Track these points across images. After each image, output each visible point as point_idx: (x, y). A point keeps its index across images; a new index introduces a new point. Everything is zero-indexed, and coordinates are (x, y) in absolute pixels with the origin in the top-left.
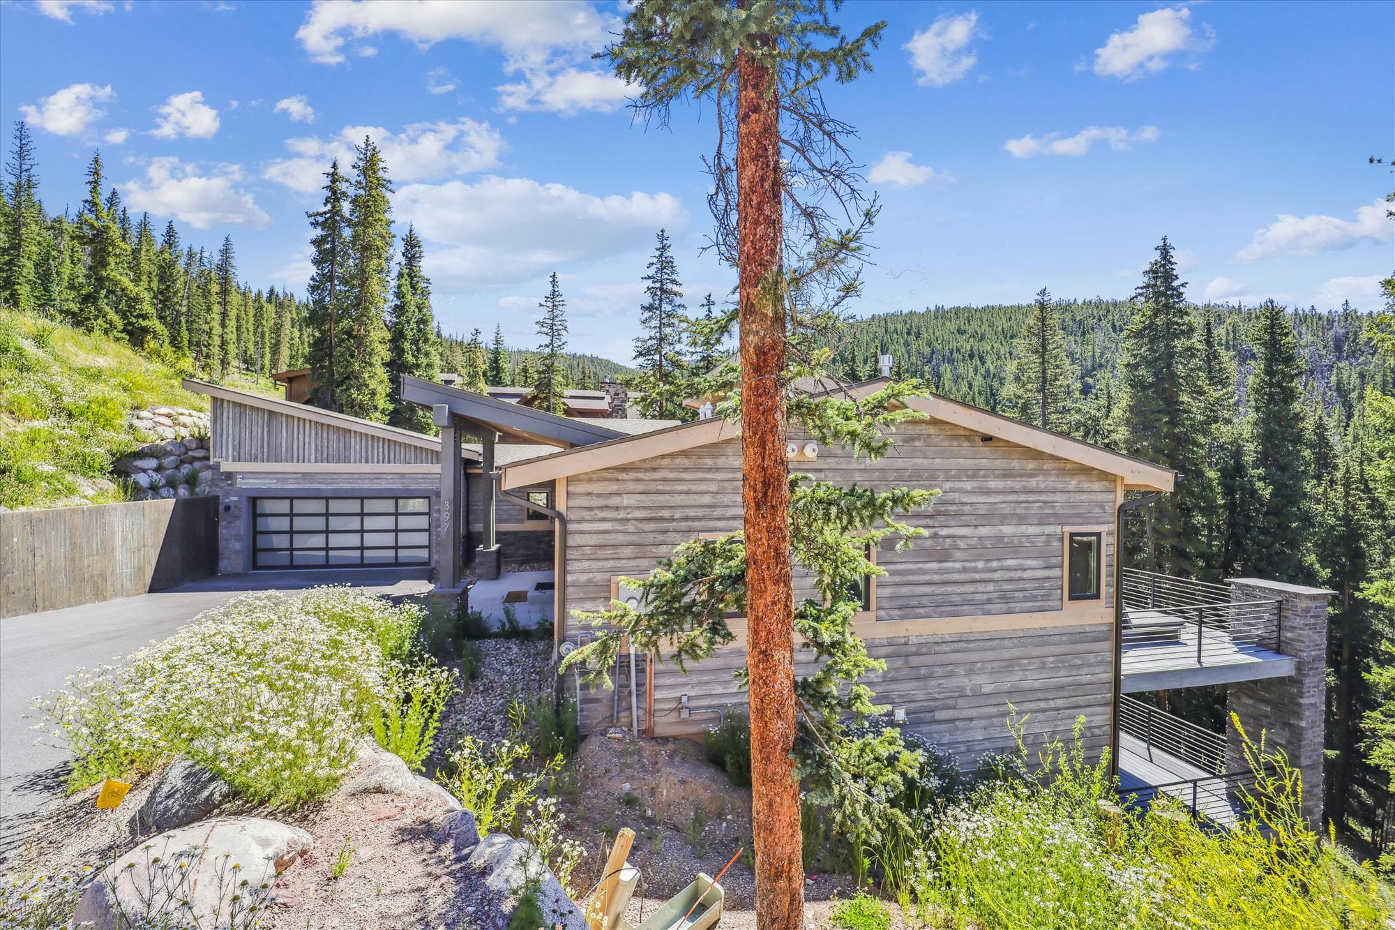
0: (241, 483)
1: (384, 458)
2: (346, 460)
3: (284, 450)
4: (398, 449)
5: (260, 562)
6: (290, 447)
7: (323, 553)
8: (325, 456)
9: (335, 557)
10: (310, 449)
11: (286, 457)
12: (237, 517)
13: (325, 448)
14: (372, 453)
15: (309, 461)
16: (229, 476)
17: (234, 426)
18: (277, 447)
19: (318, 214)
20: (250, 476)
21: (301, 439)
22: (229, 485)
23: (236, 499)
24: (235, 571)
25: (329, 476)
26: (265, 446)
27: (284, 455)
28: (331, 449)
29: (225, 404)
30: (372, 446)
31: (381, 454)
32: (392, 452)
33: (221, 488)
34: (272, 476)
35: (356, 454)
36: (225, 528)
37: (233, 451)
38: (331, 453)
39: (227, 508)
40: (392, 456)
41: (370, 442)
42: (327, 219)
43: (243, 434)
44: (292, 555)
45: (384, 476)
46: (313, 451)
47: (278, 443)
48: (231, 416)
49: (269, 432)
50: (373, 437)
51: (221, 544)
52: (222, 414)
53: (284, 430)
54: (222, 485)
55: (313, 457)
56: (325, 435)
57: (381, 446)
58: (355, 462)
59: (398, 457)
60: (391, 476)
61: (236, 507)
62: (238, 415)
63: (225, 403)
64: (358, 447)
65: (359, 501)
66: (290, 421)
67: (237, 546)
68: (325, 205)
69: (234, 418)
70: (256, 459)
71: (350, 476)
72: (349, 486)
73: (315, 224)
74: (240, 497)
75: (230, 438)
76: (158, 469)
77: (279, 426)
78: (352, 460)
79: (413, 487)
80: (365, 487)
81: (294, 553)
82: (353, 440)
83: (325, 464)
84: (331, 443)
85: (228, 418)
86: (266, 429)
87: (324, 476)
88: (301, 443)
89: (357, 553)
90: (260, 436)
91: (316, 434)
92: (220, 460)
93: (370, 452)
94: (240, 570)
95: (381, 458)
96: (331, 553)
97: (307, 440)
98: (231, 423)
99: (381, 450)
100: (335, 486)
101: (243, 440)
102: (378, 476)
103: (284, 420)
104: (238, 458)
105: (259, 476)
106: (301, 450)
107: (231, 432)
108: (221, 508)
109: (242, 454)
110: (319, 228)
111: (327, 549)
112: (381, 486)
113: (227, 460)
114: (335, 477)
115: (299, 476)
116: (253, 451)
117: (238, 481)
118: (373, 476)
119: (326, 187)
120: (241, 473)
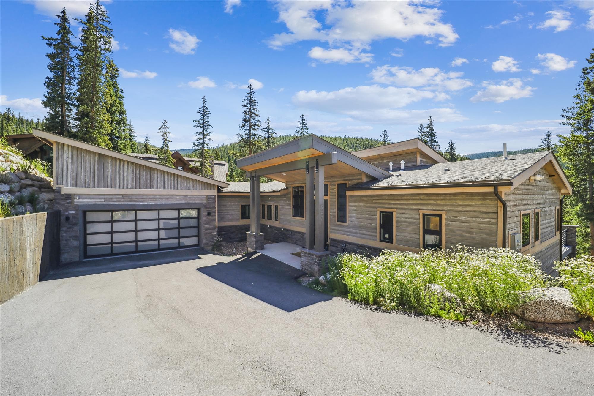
0: (78, 202)
1: (174, 187)
2: (152, 187)
3: (109, 180)
5: (89, 253)
6: (114, 179)
7: (134, 244)
8: (138, 184)
9: (140, 245)
10: (127, 180)
11: (111, 184)
12: (75, 224)
13: (138, 180)
14: (168, 183)
15: (127, 187)
16: (69, 197)
17: (72, 163)
18: (105, 179)
19: (52, 39)
20: (84, 196)
21: (122, 174)
22: (68, 203)
23: (73, 212)
24: (73, 260)
25: (140, 197)
26: (96, 177)
27: (109, 184)
28: (142, 180)
29: (65, 148)
30: (168, 179)
31: (173, 184)
32: (179, 183)
33: (63, 205)
34: (101, 197)
35: (157, 184)
36: (66, 232)
37: (72, 179)
38: (142, 182)
39: (68, 219)
40: (179, 185)
41: (166, 177)
42: (59, 43)
43: (79, 169)
44: (112, 247)
45: (175, 197)
46: (130, 181)
47: (105, 176)
48: (70, 156)
49: (98, 168)
50: (168, 173)
51: (63, 243)
52: (63, 155)
53: (110, 167)
54: (63, 203)
55: (130, 185)
56: (138, 171)
57: (173, 179)
58: (157, 188)
59: (182, 186)
60: (178, 197)
61: (74, 217)
62: (75, 156)
64: (159, 179)
65: (157, 212)
66: (114, 162)
67: (75, 243)
68: (58, 34)
69: (72, 158)
70: (89, 186)
71: (151, 197)
72: (153, 203)
73: (50, 45)
74: (77, 210)
75: (70, 171)
76: (11, 192)
77: (106, 165)
78: (155, 187)
79: (191, 202)
80: (164, 203)
81: (114, 245)
82: (155, 175)
83: (138, 190)
84: (142, 177)
85: (68, 157)
86: (96, 166)
87: (137, 197)
88: (122, 177)
89: (156, 242)
90: (92, 170)
91: (132, 171)
92: (60, 186)
93: (166, 183)
94: (77, 259)
95: (173, 186)
96: (139, 243)
97: (126, 174)
98: (70, 161)
99: (173, 181)
100: (145, 203)
101: (79, 173)
102: (172, 196)
103: (110, 161)
104: (75, 185)
105: (91, 197)
106: (121, 181)
107: (70, 167)
108: (63, 219)
109: (78, 182)
110: (52, 48)
111: (136, 241)
112: (173, 203)
113: (67, 186)
114: (145, 197)
115: (120, 197)
116: (87, 180)
117: (75, 200)
118: (168, 197)
119: (58, 24)
120: (78, 195)
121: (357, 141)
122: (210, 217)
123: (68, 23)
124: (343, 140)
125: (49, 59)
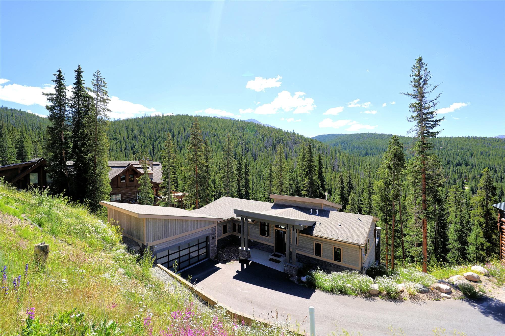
0: (156, 249)
3: (169, 232)
4: (201, 222)
6: (171, 232)
8: (182, 231)
14: (195, 226)
15: (177, 234)
16: (152, 247)
18: (167, 232)
20: (158, 245)
21: (175, 227)
26: (163, 232)
27: (169, 234)
28: (183, 228)
30: (195, 223)
31: (197, 226)
34: (166, 243)
35: (190, 228)
37: (153, 237)
40: (200, 225)
43: (156, 230)
45: (198, 233)
46: (178, 230)
50: (194, 220)
52: (149, 224)
55: (178, 232)
56: (182, 223)
60: (200, 232)
62: (154, 223)
63: (150, 219)
64: (191, 225)
66: (171, 221)
69: (153, 225)
70: (160, 238)
71: (189, 236)
72: (188, 239)
74: (155, 254)
75: (151, 233)
77: (168, 224)
78: (189, 230)
79: (205, 234)
80: (193, 238)
82: (189, 223)
83: (182, 234)
84: (183, 226)
85: (151, 225)
86: (163, 226)
87: (182, 238)
90: (161, 229)
91: (179, 224)
92: (148, 242)
98: (152, 227)
99: (197, 224)
100: (185, 240)
101: (156, 232)
103: (169, 221)
104: (154, 240)
105: (162, 244)
106: (175, 230)
107: (152, 230)
109: (156, 238)
112: (197, 236)
113: (150, 242)
114: (185, 237)
115: (174, 240)
116: (159, 235)
117: (154, 248)
118: (195, 234)
119: (54, 81)
120: (155, 245)
121: (245, 125)
122: (213, 240)
123: (63, 80)
124: (234, 123)
125: (49, 111)
